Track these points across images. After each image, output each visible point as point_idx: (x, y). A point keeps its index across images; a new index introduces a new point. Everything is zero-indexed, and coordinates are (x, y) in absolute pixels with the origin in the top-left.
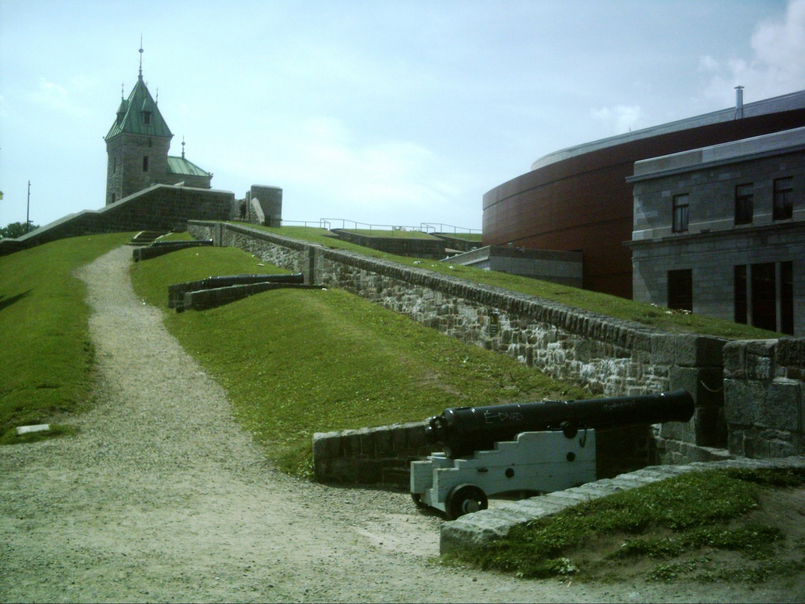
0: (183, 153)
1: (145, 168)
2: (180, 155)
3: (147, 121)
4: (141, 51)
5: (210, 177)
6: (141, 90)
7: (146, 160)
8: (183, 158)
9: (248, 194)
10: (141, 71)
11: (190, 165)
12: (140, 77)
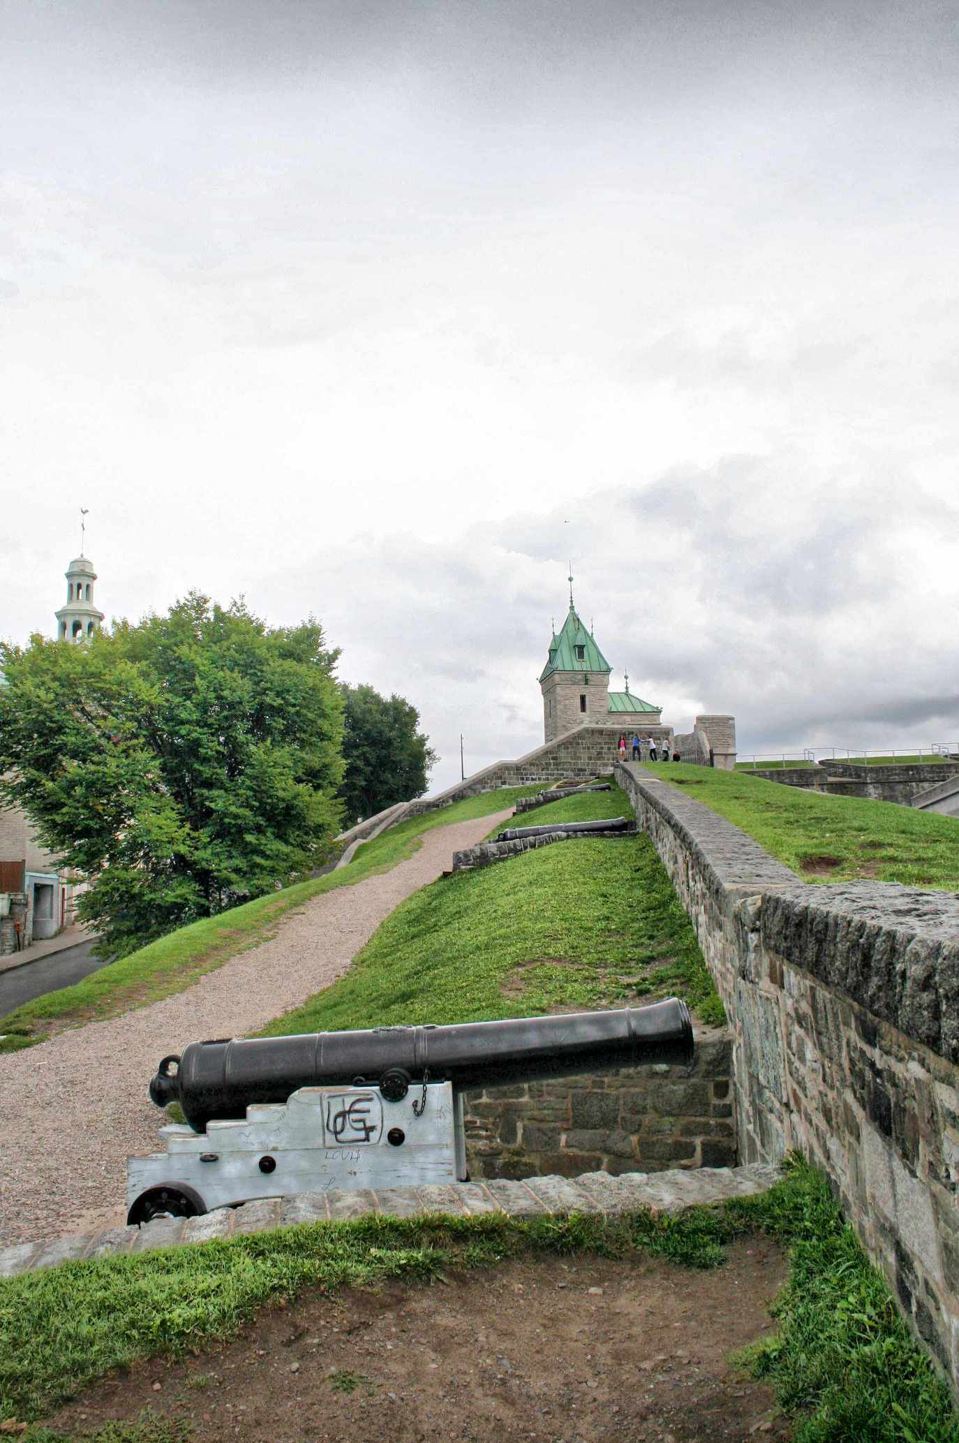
0: (627, 688)
1: (583, 709)
2: (624, 690)
3: (581, 655)
4: (570, 579)
5: (658, 712)
6: (574, 619)
7: (583, 698)
8: (627, 694)
9: (695, 727)
10: (572, 601)
11: (633, 700)
12: (572, 608)
